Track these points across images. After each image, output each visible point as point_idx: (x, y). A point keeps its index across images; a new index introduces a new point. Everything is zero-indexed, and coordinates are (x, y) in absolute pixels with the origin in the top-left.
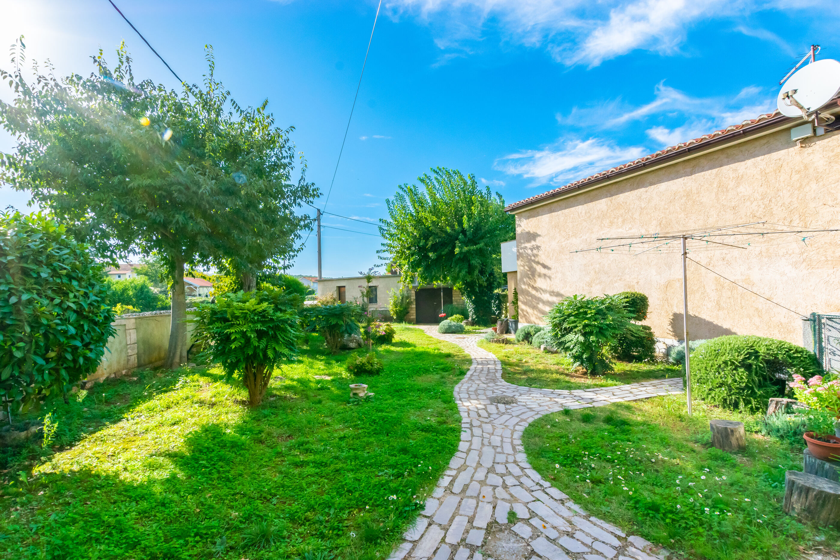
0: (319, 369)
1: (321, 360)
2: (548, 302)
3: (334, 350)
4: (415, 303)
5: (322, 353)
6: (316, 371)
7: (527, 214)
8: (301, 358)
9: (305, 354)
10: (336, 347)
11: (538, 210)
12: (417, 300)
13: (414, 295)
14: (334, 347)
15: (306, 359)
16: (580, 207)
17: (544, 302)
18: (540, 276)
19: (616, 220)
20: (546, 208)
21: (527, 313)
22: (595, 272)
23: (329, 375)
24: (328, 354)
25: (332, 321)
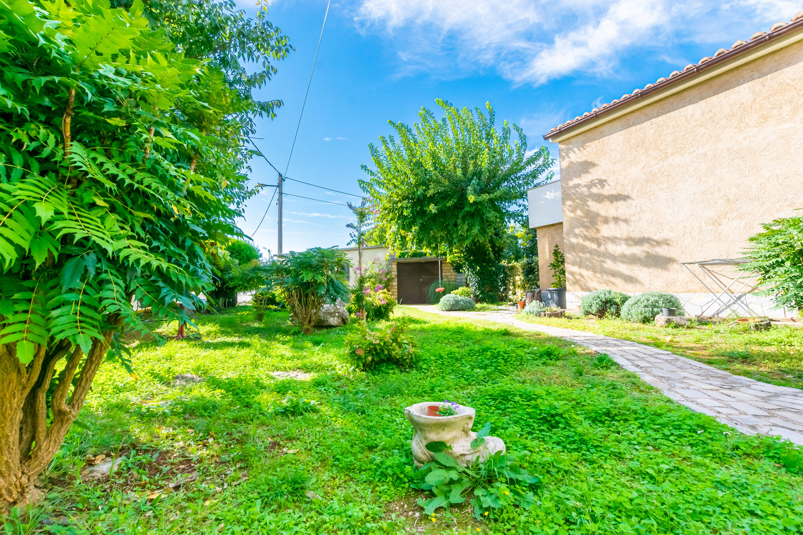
0: (282, 357)
1: (284, 343)
2: (624, 256)
3: (306, 327)
4: (396, 280)
5: (286, 332)
6: (275, 361)
7: (582, 138)
8: (247, 340)
9: (257, 333)
10: (310, 322)
11: (601, 129)
12: (398, 276)
13: (396, 270)
14: (306, 322)
15: (255, 340)
16: (690, 107)
17: (614, 258)
18: (606, 221)
19: (775, 111)
20: (617, 124)
21: (582, 277)
22: (728, 200)
23: (306, 369)
24: (295, 333)
25: (304, 275)
